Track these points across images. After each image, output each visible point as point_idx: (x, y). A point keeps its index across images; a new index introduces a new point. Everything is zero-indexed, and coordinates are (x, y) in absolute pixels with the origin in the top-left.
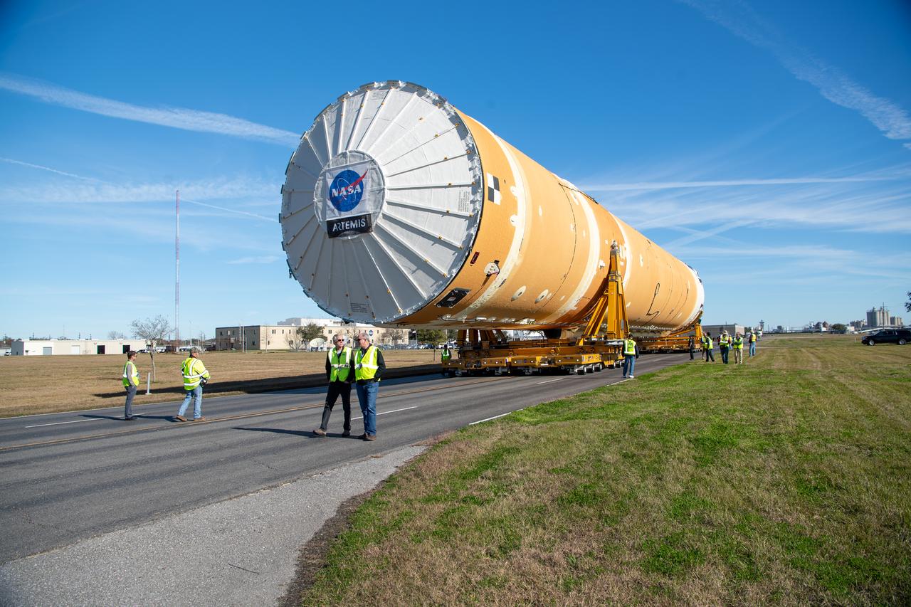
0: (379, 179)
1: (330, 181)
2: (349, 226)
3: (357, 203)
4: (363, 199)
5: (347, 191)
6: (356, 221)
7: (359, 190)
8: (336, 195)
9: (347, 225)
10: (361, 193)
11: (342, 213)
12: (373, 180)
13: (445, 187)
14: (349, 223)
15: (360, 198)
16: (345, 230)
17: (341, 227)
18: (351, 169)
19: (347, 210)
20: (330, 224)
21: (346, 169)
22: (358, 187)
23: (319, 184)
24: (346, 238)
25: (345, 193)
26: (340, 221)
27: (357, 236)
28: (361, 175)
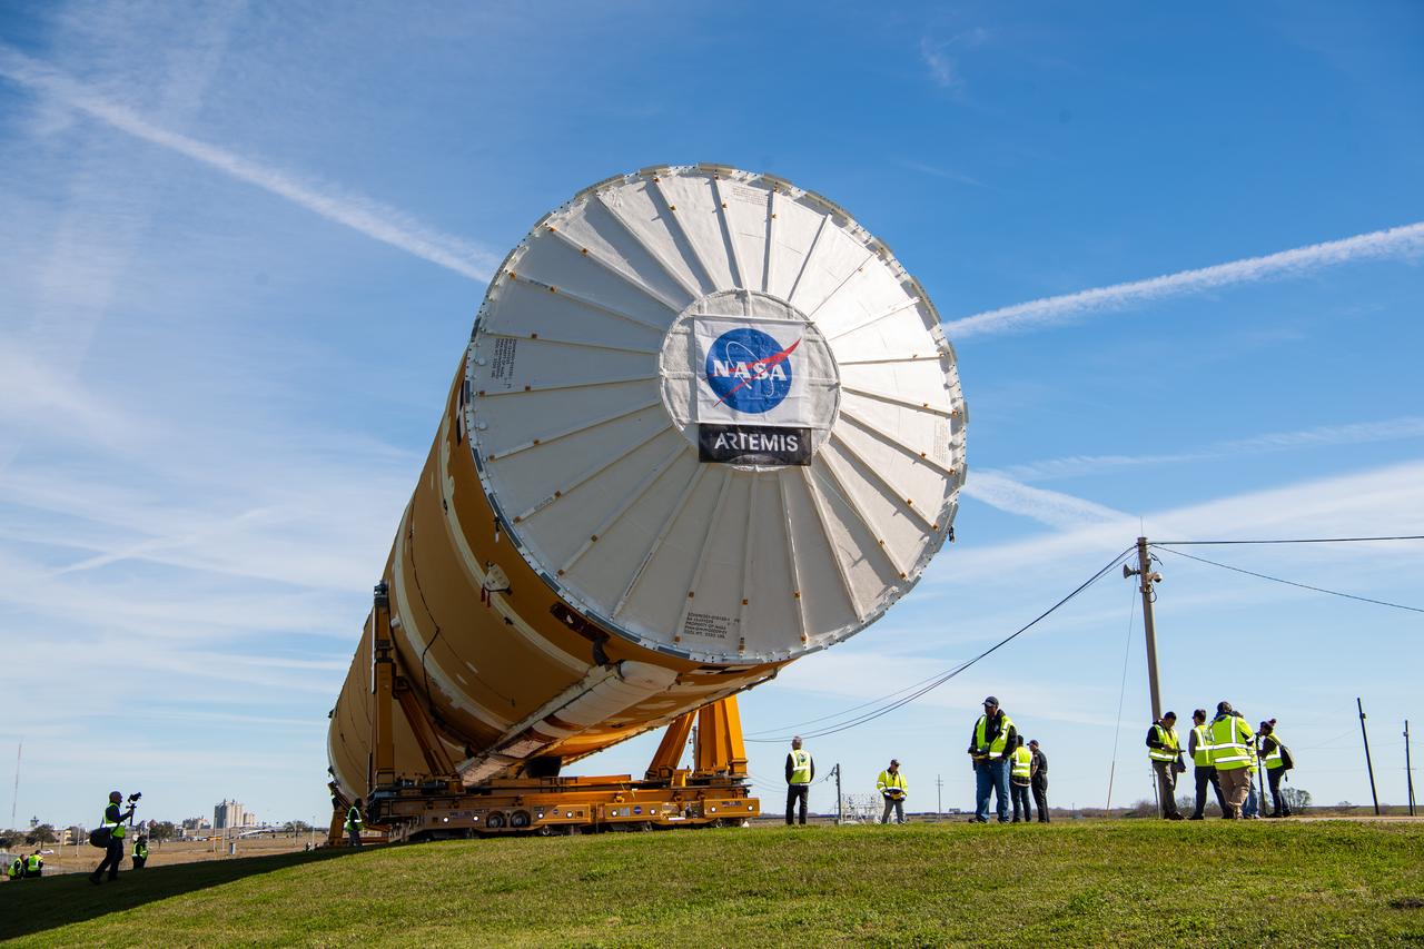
0: (825, 364)
1: (706, 344)
2: (759, 445)
3: (776, 402)
4: (791, 394)
5: (753, 372)
6: (775, 437)
7: (782, 377)
8: (725, 373)
9: (752, 441)
10: (788, 383)
11: (741, 414)
12: (812, 363)
13: (918, 408)
14: (759, 439)
15: (786, 391)
16: (747, 450)
17: (738, 443)
18: (759, 327)
19: (751, 411)
20: (708, 432)
21: (747, 326)
22: (778, 368)
23: (676, 341)
24: (749, 468)
25: (747, 375)
26: (734, 429)
27: (777, 468)
28: (785, 348)
